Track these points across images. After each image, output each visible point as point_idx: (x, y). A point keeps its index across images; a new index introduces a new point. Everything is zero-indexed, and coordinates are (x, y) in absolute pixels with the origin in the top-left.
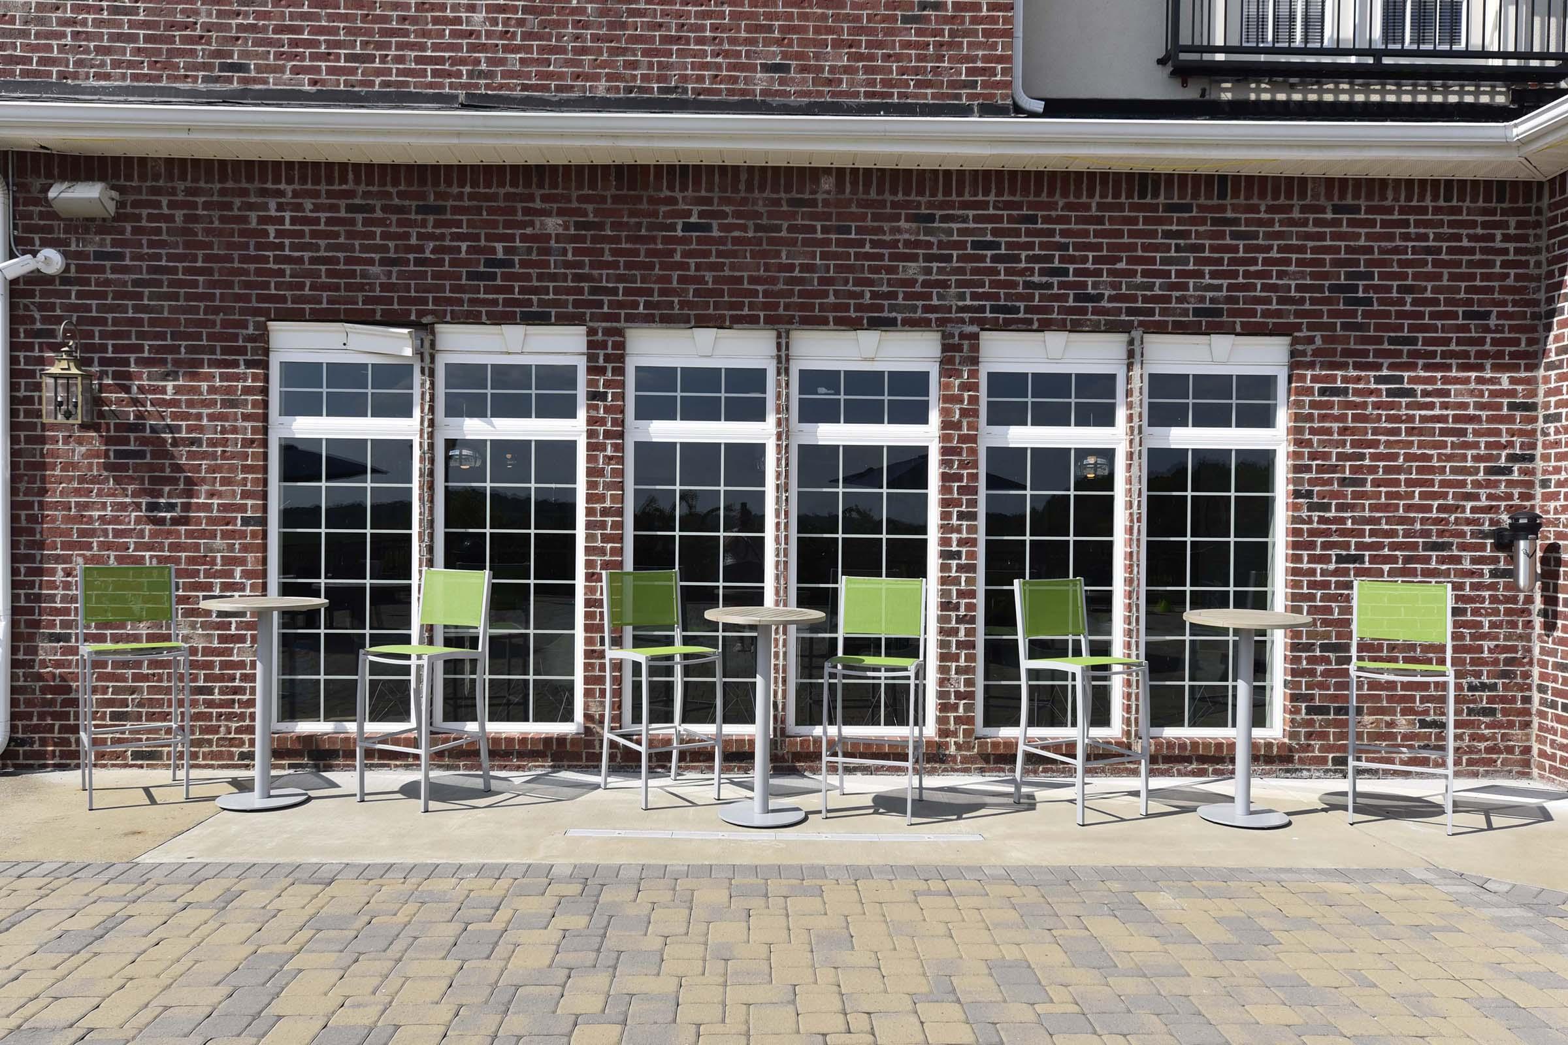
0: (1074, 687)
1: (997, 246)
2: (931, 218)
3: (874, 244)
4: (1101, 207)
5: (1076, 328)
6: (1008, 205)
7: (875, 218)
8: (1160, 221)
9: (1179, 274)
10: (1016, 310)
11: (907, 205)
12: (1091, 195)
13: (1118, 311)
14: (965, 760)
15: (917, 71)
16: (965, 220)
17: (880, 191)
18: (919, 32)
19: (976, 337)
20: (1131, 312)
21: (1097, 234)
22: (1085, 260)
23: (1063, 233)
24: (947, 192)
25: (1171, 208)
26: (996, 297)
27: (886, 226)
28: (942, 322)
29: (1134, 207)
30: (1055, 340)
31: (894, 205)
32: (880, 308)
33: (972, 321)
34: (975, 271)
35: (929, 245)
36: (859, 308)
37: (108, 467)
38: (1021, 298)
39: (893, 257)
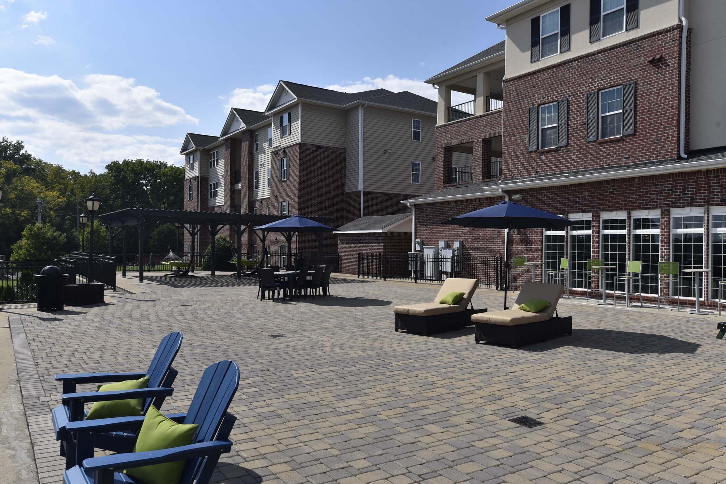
0: (694, 289)
1: (672, 190)
2: (658, 185)
3: (646, 192)
4: (697, 178)
5: (691, 206)
6: (675, 180)
7: (646, 186)
8: (712, 180)
9: (717, 192)
10: (677, 203)
11: (653, 183)
12: (695, 176)
13: (701, 202)
15: (656, 154)
16: (665, 184)
17: (647, 180)
18: (656, 146)
19: (669, 210)
20: (704, 202)
21: (696, 185)
22: (693, 191)
23: (688, 185)
24: (662, 179)
25: (714, 177)
26: (672, 201)
27: (648, 188)
28: (660, 207)
29: (705, 178)
30: (687, 209)
31: (650, 183)
32: (647, 205)
33: (667, 206)
34: (668, 196)
35: (657, 191)
36: (643, 205)
37: (521, 241)
38: (678, 200)
39: (650, 194)
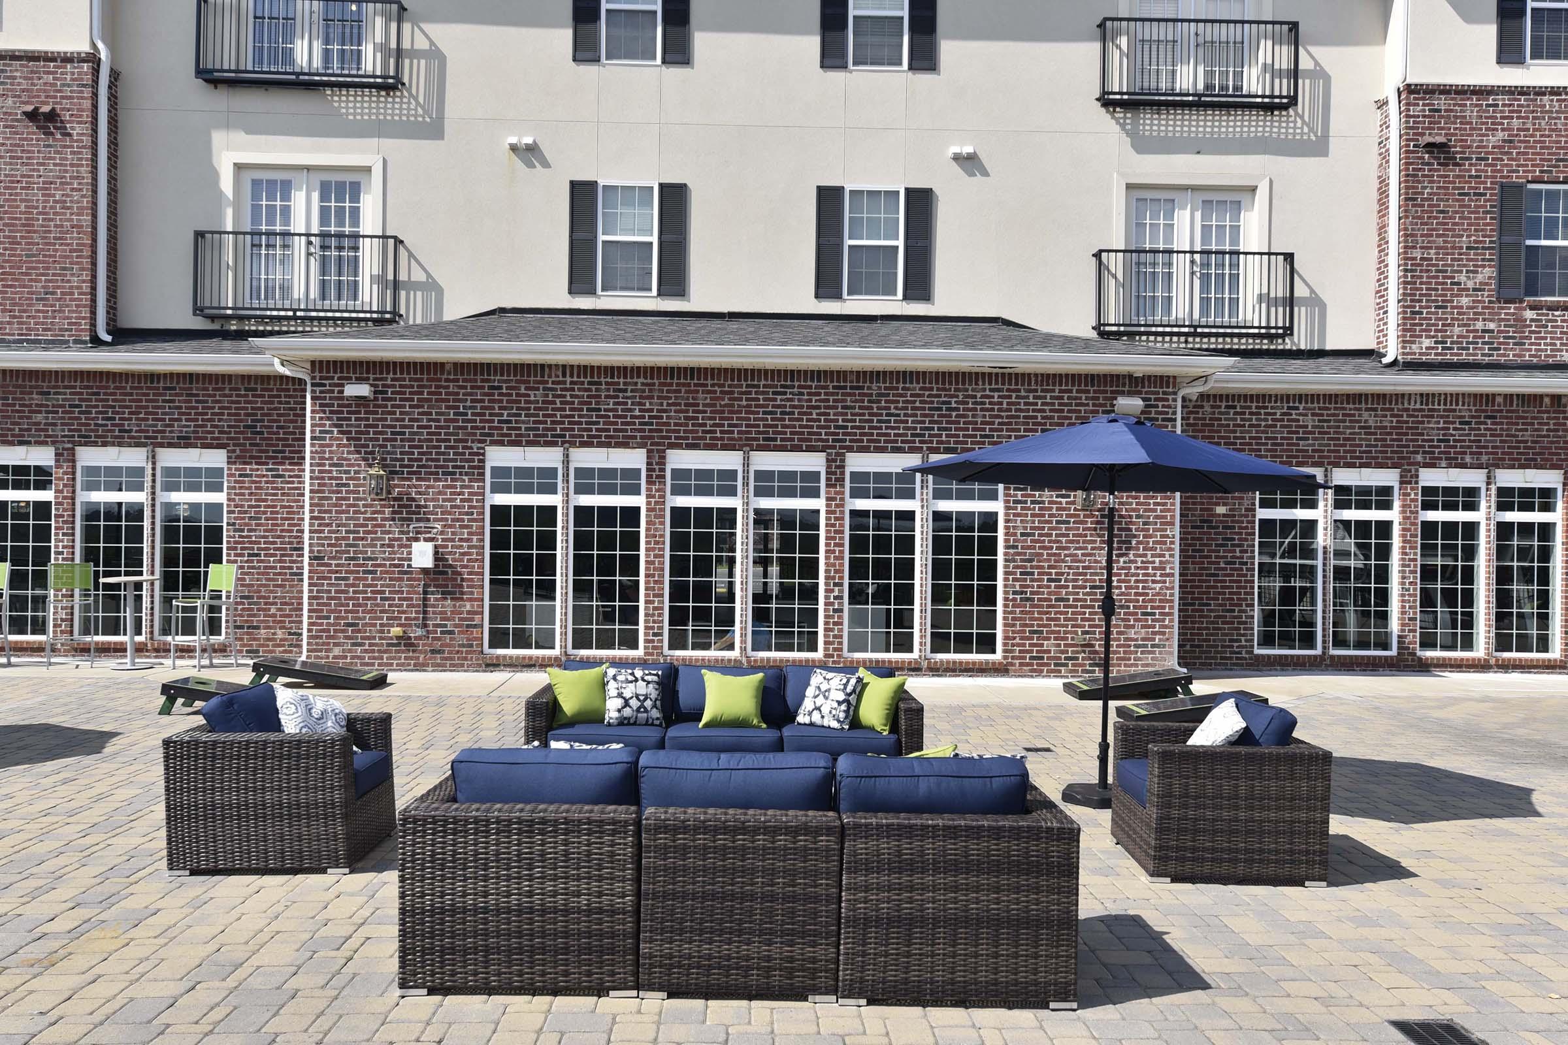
0: (125, 617)
1: (80, 406)
2: (49, 394)
3: (20, 405)
4: (132, 388)
5: (120, 445)
6: (87, 387)
7: (22, 393)
8: (161, 395)
9: (170, 420)
10: (90, 437)
11: (37, 387)
12: (127, 382)
13: (140, 437)
14: (65, 651)
15: (43, 323)
16: (65, 394)
17: (24, 381)
18: (44, 305)
19: (73, 449)
20: (146, 438)
21: (130, 401)
22: (124, 413)
23: (114, 400)
24: (57, 381)
25: (165, 388)
26: (80, 430)
27: (26, 397)
28: (54, 443)
29: (148, 388)
30: (112, 451)
31: (31, 387)
32: (23, 436)
33: (69, 442)
34: (70, 418)
35: (47, 406)
36: (13, 436)
38: (92, 431)
39: (30, 412)
